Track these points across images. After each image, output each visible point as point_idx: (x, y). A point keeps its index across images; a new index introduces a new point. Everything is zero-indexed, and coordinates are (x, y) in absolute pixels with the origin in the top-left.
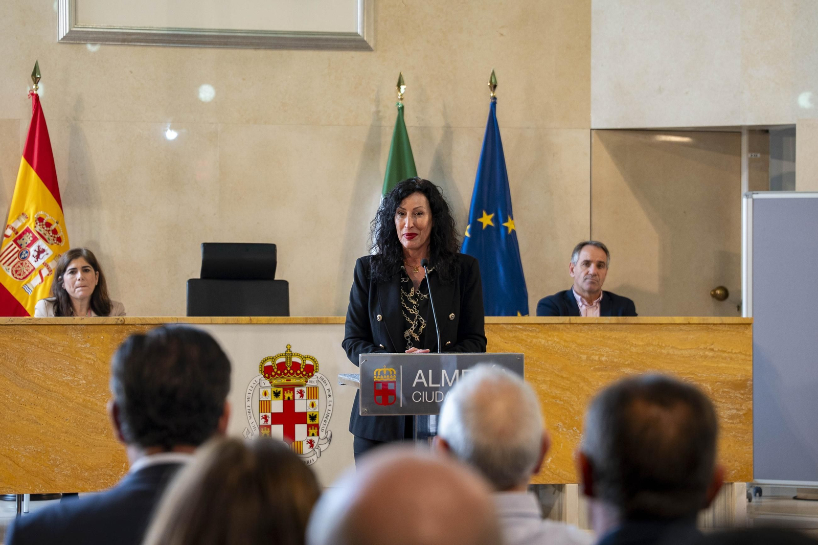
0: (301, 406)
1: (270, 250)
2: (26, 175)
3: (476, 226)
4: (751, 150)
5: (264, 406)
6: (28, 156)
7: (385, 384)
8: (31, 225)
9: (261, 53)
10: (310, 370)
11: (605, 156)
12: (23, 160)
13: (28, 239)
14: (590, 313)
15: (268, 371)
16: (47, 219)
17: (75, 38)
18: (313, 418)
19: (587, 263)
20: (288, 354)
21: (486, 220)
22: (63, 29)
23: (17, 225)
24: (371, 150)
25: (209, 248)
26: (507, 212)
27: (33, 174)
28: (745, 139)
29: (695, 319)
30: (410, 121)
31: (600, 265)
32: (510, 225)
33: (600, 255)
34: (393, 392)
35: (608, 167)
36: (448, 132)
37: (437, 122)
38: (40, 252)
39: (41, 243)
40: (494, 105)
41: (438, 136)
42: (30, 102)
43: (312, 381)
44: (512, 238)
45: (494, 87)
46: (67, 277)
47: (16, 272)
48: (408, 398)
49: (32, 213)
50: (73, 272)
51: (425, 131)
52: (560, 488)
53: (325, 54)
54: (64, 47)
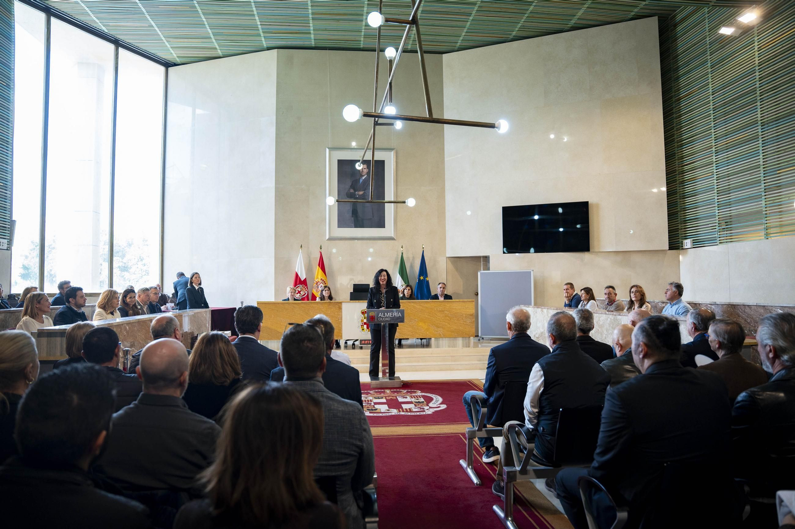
2: (318, 270)
3: (419, 279)
4: (483, 261)
5: (362, 321)
6: (319, 265)
7: (372, 316)
8: (320, 280)
9: (371, 241)
11: (449, 263)
12: (318, 266)
13: (319, 283)
14: (441, 299)
15: (363, 313)
17: (330, 239)
19: (441, 288)
21: (422, 278)
22: (327, 237)
23: (317, 280)
24: (396, 263)
25: (355, 285)
26: (427, 276)
27: (320, 270)
28: (482, 259)
29: (461, 300)
30: (404, 256)
31: (443, 288)
32: (427, 279)
33: (444, 286)
34: (374, 318)
35: (451, 266)
36: (413, 258)
37: (411, 256)
38: (321, 286)
39: (321, 284)
40: (423, 252)
41: (411, 259)
42: (320, 253)
44: (428, 282)
45: (423, 248)
46: (324, 292)
47: (316, 291)
48: (377, 319)
49: (320, 277)
50: (326, 291)
51: (408, 258)
52: (431, 338)
53: (385, 241)
54: (329, 242)
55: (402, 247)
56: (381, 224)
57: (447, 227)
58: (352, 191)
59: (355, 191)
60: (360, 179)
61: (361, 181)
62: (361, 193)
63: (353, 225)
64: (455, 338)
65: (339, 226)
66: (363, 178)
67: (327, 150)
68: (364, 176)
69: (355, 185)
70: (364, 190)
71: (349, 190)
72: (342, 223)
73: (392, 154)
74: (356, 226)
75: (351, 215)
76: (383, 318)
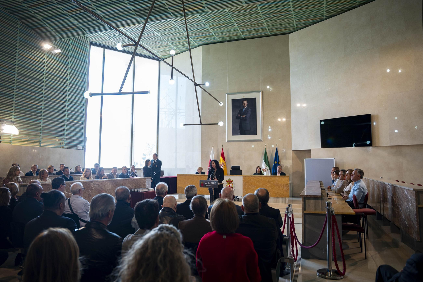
0: (231, 186)
1: (240, 167)
3: (275, 163)
6: (221, 156)
7: (202, 184)
10: (232, 181)
11: (294, 154)
15: (227, 181)
16: (223, 163)
17: (228, 141)
18: (232, 187)
20: (229, 180)
21: (276, 162)
22: (227, 141)
25: (232, 166)
27: (222, 158)
30: (267, 150)
32: (280, 162)
34: (203, 185)
38: (222, 167)
40: (277, 148)
42: (222, 149)
43: (232, 183)
45: (277, 145)
48: (204, 185)
49: (222, 162)
51: (269, 152)
53: (257, 142)
54: (227, 143)
55: (266, 146)
56: (255, 133)
57: (293, 133)
58: (239, 115)
59: (241, 115)
60: (243, 109)
61: (244, 110)
62: (244, 116)
63: (240, 134)
64: (278, 197)
65: (233, 135)
66: (245, 108)
67: (226, 95)
68: (245, 107)
69: (241, 113)
70: (246, 115)
71: (238, 115)
72: (234, 133)
73: (260, 94)
74: (241, 134)
75: (239, 128)
76: (207, 185)
